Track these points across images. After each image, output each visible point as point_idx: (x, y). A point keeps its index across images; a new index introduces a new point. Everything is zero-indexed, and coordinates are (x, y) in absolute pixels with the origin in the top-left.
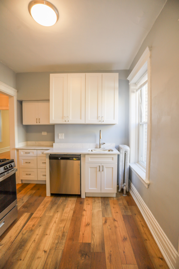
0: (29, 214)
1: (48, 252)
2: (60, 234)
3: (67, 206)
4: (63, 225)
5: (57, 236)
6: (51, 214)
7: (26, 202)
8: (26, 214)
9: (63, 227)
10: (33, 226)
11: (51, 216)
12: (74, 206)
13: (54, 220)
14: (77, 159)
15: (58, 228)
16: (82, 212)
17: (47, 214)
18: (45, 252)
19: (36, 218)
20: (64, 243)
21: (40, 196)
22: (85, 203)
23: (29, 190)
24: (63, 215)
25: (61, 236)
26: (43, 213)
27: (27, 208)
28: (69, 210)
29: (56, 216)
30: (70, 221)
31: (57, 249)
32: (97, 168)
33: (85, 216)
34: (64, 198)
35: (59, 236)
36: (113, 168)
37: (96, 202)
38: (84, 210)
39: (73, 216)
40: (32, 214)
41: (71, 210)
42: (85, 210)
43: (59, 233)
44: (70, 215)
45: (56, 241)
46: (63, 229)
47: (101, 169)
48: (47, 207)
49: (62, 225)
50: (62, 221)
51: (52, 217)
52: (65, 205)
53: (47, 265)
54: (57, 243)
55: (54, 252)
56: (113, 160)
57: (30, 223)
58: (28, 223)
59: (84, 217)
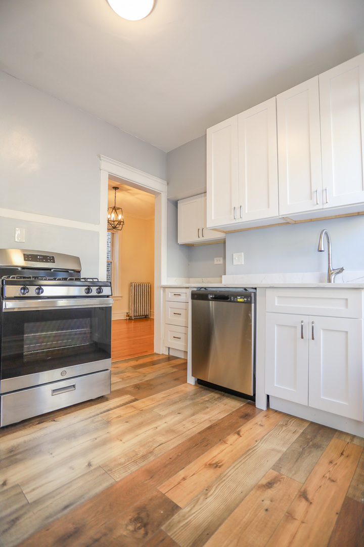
0: (133, 398)
1: (92, 468)
2: (142, 451)
3: (208, 410)
4: (164, 440)
5: (134, 451)
6: (163, 413)
7: (147, 381)
8: (129, 396)
9: (161, 442)
10: (117, 417)
11: (160, 415)
12: (223, 417)
13: (158, 423)
14: (245, 299)
15: (151, 440)
16: (229, 434)
17: (156, 410)
18: (89, 465)
19: (135, 408)
20: (131, 470)
21: (177, 379)
22: (259, 418)
23: (169, 366)
24: (184, 422)
25: (139, 456)
26: (153, 405)
27: (139, 390)
28: (203, 420)
29: (168, 419)
30: (184, 439)
31: (109, 473)
32: (296, 327)
33: (226, 445)
34: (216, 395)
35: (137, 454)
36: (347, 332)
37: (284, 428)
38: (238, 433)
39: (199, 433)
40: (136, 400)
41: (210, 421)
42: (241, 434)
43: (141, 449)
44: (194, 429)
45: (123, 460)
46: (156, 445)
47: (308, 333)
48: (168, 400)
49: (161, 439)
50: (170, 431)
51: (160, 417)
52: (207, 407)
53: (68, 488)
54: (121, 464)
55: (100, 475)
56: (347, 306)
57: (118, 412)
58: (114, 410)
59: (222, 447)
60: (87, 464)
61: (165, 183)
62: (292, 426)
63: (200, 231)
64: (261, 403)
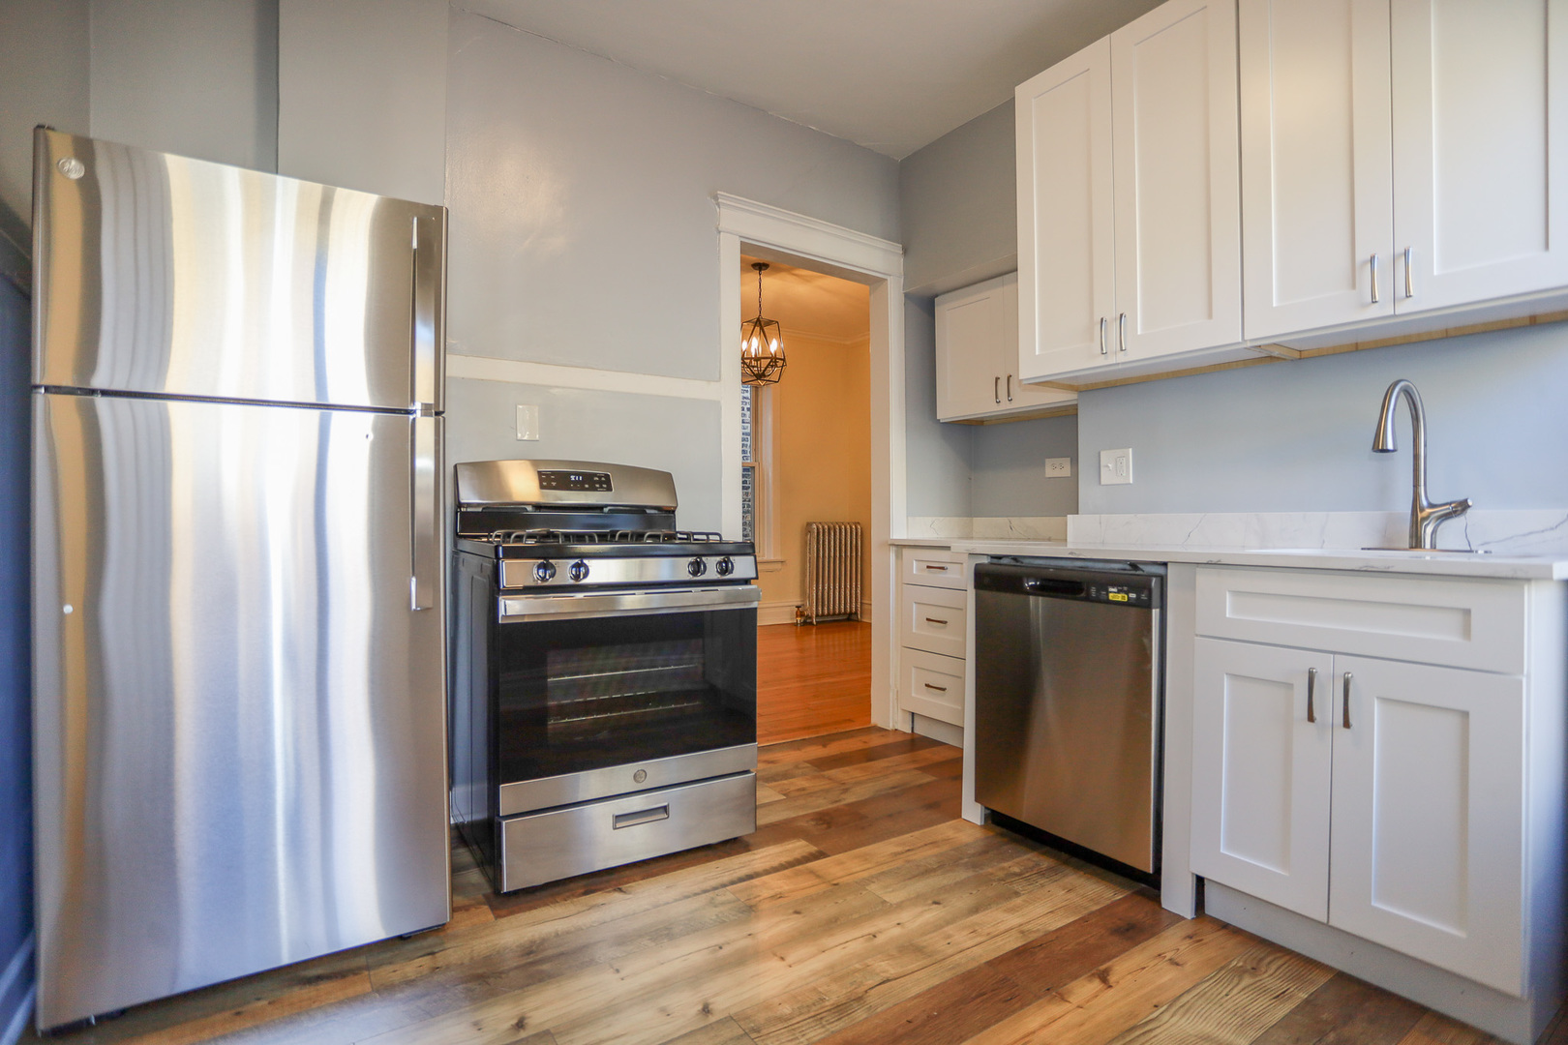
0: (813, 849)
1: (712, 1019)
2: (836, 994)
3: (1018, 901)
4: (892, 972)
5: (815, 989)
6: (893, 898)
7: (848, 805)
8: (803, 843)
9: (885, 975)
10: (772, 897)
11: (884, 902)
12: (1060, 925)
13: (879, 924)
14: (1133, 596)
15: (857, 966)
16: (1075, 977)
17: (873, 887)
18: (706, 1010)
19: (818, 877)
20: (807, 1037)
21: (932, 806)
22: (1170, 941)
23: (913, 766)
24: (949, 929)
25: (827, 1003)
26: (865, 874)
27: (829, 827)
28: (1002, 927)
29: (905, 916)
30: (948, 976)
31: (754, 1035)
32: (1290, 686)
33: (1066, 1007)
34: (1046, 862)
35: (823, 1000)
36: (1465, 715)
37: (1247, 980)
38: (1104, 977)
39: (990, 963)
40: (820, 855)
41: (1022, 932)
42: (1112, 979)
43: (834, 987)
44: (977, 951)
45: (786, 1010)
46: (870, 982)
47: (1329, 705)
48: (908, 861)
49: (886, 967)
50: (910, 948)
51: (885, 908)
52: (1017, 894)
54: (782, 1019)
55: (731, 1039)
56: (1467, 631)
57: (777, 883)
58: (765, 878)
59: (1056, 1009)
60: (700, 1007)
61: (898, 248)
62: (1273, 977)
63: (1003, 384)
64: (1177, 897)
